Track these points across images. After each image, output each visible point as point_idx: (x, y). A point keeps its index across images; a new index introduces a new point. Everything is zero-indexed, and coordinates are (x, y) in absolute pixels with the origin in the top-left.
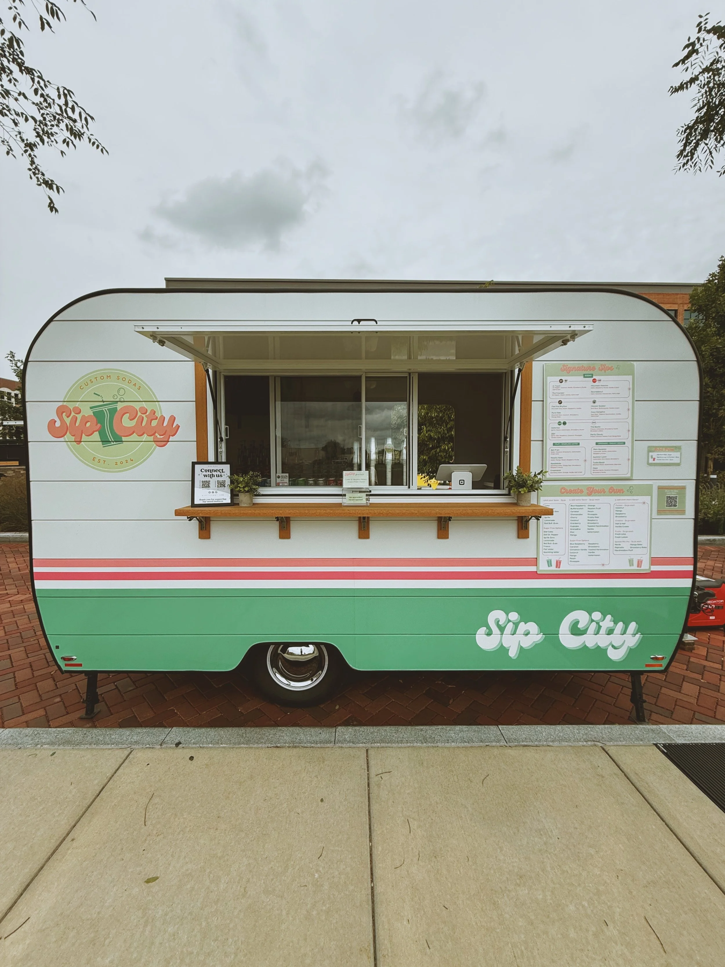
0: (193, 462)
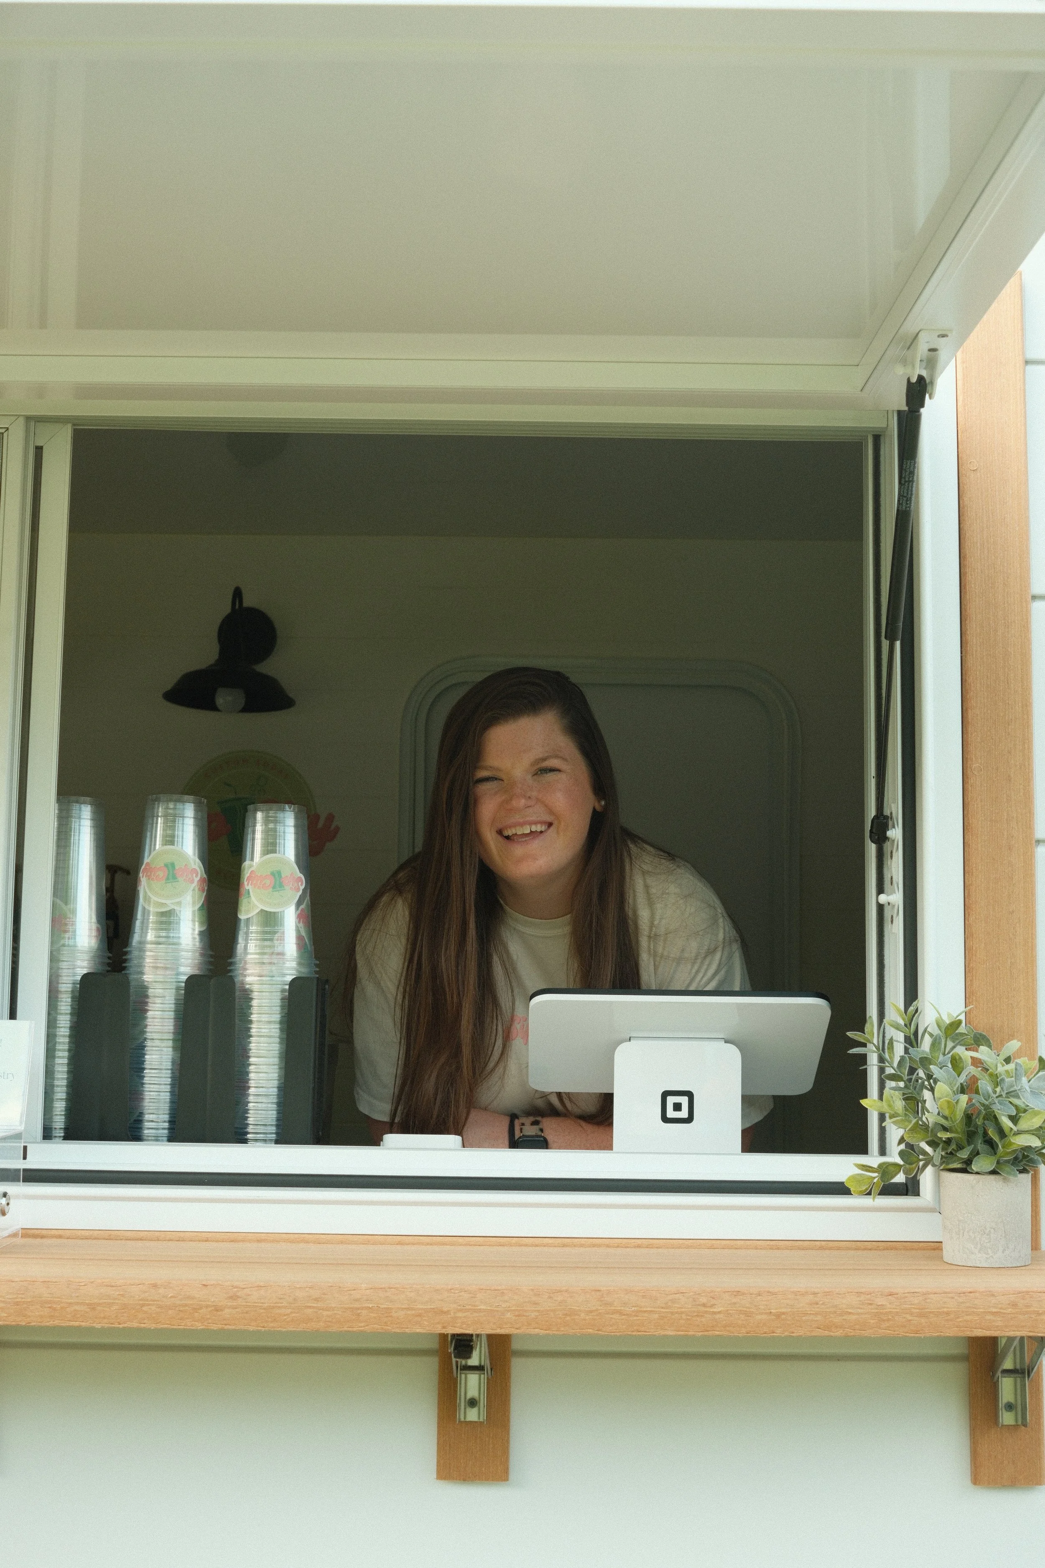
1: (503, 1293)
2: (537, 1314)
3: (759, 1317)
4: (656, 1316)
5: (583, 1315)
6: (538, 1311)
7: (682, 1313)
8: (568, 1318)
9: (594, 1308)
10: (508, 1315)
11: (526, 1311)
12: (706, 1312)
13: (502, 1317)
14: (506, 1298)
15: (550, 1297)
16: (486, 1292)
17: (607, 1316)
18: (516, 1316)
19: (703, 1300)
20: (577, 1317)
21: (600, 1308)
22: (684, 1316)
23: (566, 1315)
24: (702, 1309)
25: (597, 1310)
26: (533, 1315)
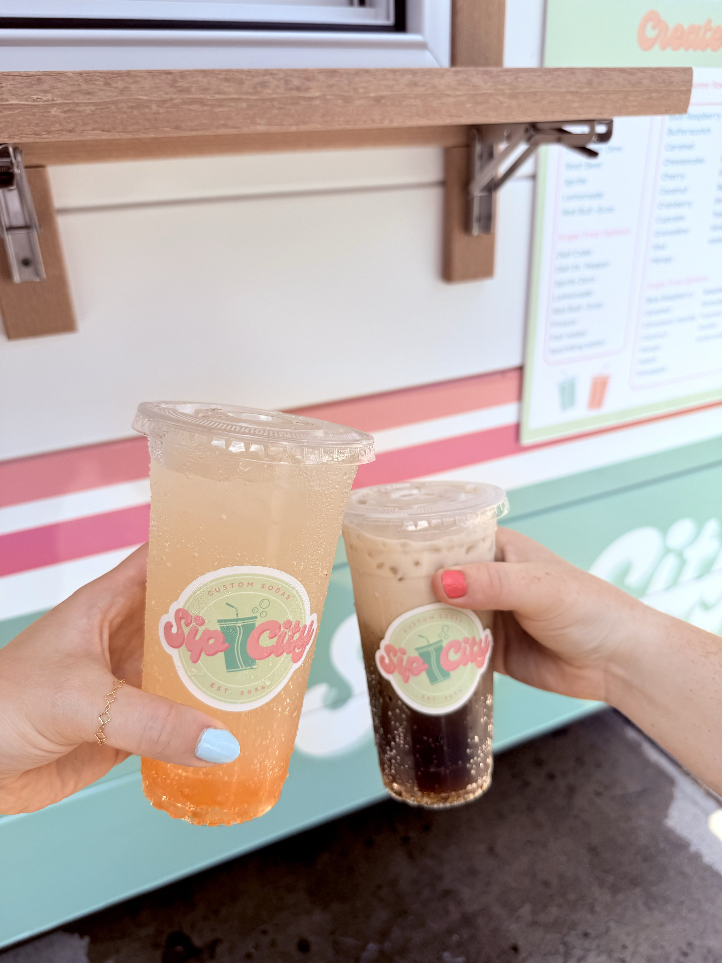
1: (39, 79)
2: (93, 108)
3: (358, 102)
4: (244, 105)
5: (154, 107)
6: (94, 104)
7: (273, 100)
8: (136, 113)
9: (168, 97)
10: (54, 111)
11: (77, 104)
12: (300, 98)
13: (46, 114)
14: (45, 86)
15: (107, 84)
16: (13, 80)
17: (186, 107)
18: (65, 112)
19: (296, 82)
20: (147, 110)
21: (174, 96)
22: (276, 103)
23: (132, 107)
24: (295, 93)
25: (171, 99)
26: (88, 109)
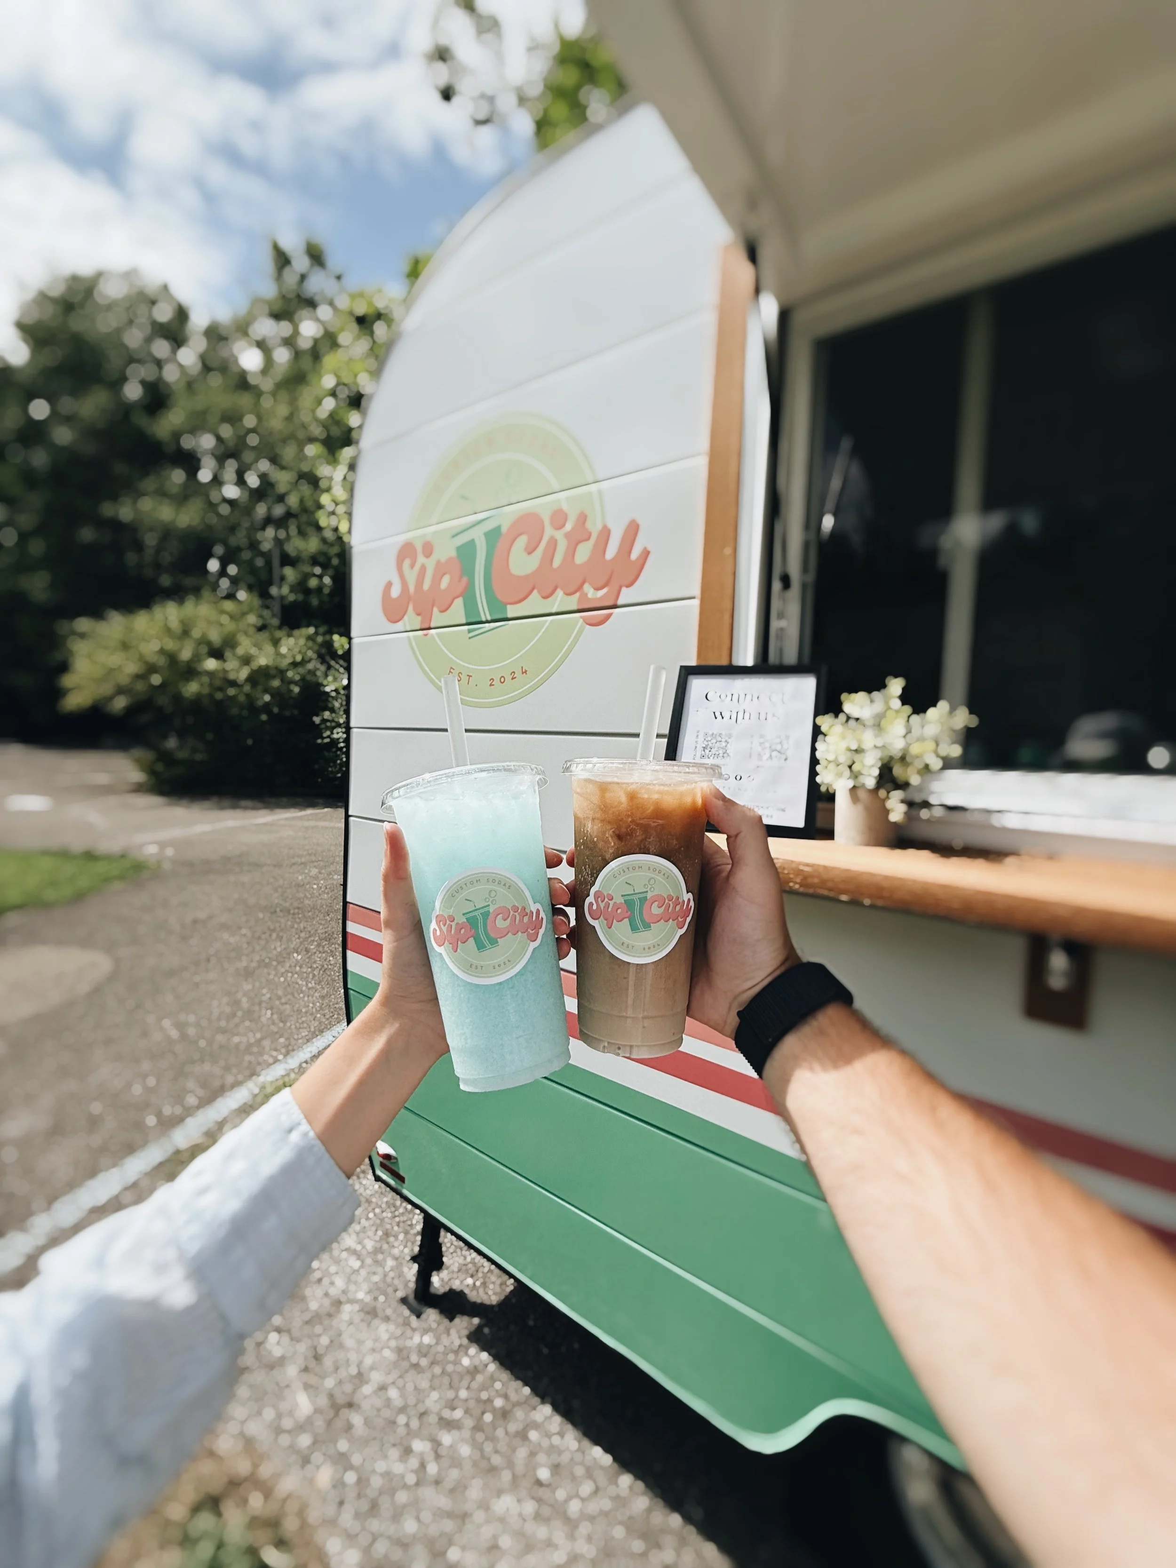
0: (682, 668)
